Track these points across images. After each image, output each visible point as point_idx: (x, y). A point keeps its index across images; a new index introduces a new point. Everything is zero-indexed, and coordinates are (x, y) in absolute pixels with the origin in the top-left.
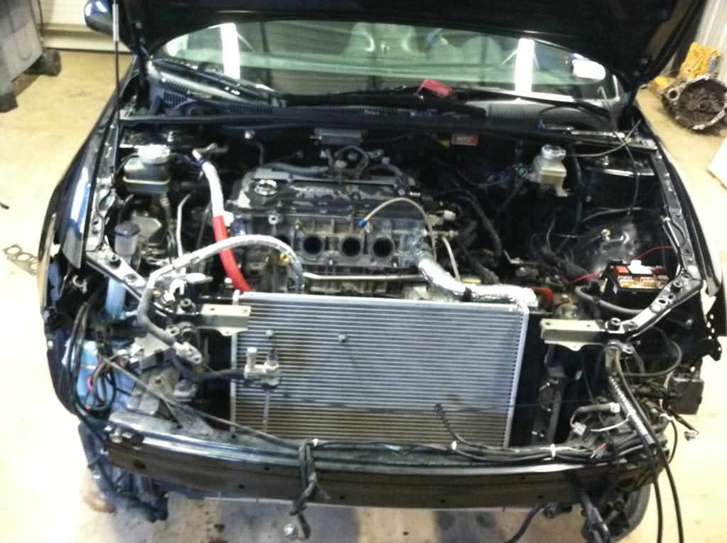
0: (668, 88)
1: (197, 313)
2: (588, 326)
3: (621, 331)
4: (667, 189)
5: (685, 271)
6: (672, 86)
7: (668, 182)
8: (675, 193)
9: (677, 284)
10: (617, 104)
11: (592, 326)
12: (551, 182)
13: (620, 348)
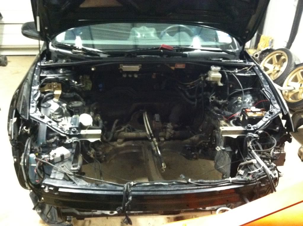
0: (254, 53)
1: (79, 133)
2: (239, 128)
3: (252, 129)
4: (262, 79)
5: (274, 106)
6: (256, 52)
7: (262, 77)
8: (265, 80)
9: (271, 111)
10: (237, 51)
11: (241, 128)
12: (216, 80)
13: (253, 136)
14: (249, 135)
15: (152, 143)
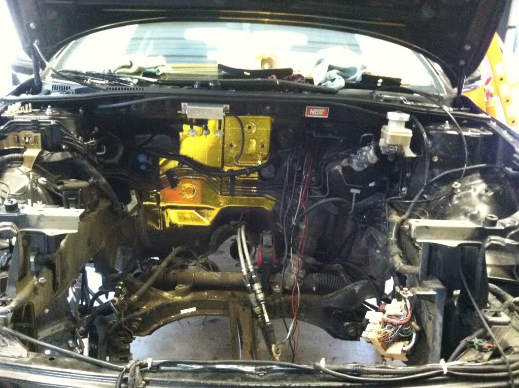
2: (463, 223)
3: (499, 227)
7: (508, 136)
11: (467, 224)
12: (399, 142)
13: (503, 242)
14: (491, 240)
15: (252, 296)
